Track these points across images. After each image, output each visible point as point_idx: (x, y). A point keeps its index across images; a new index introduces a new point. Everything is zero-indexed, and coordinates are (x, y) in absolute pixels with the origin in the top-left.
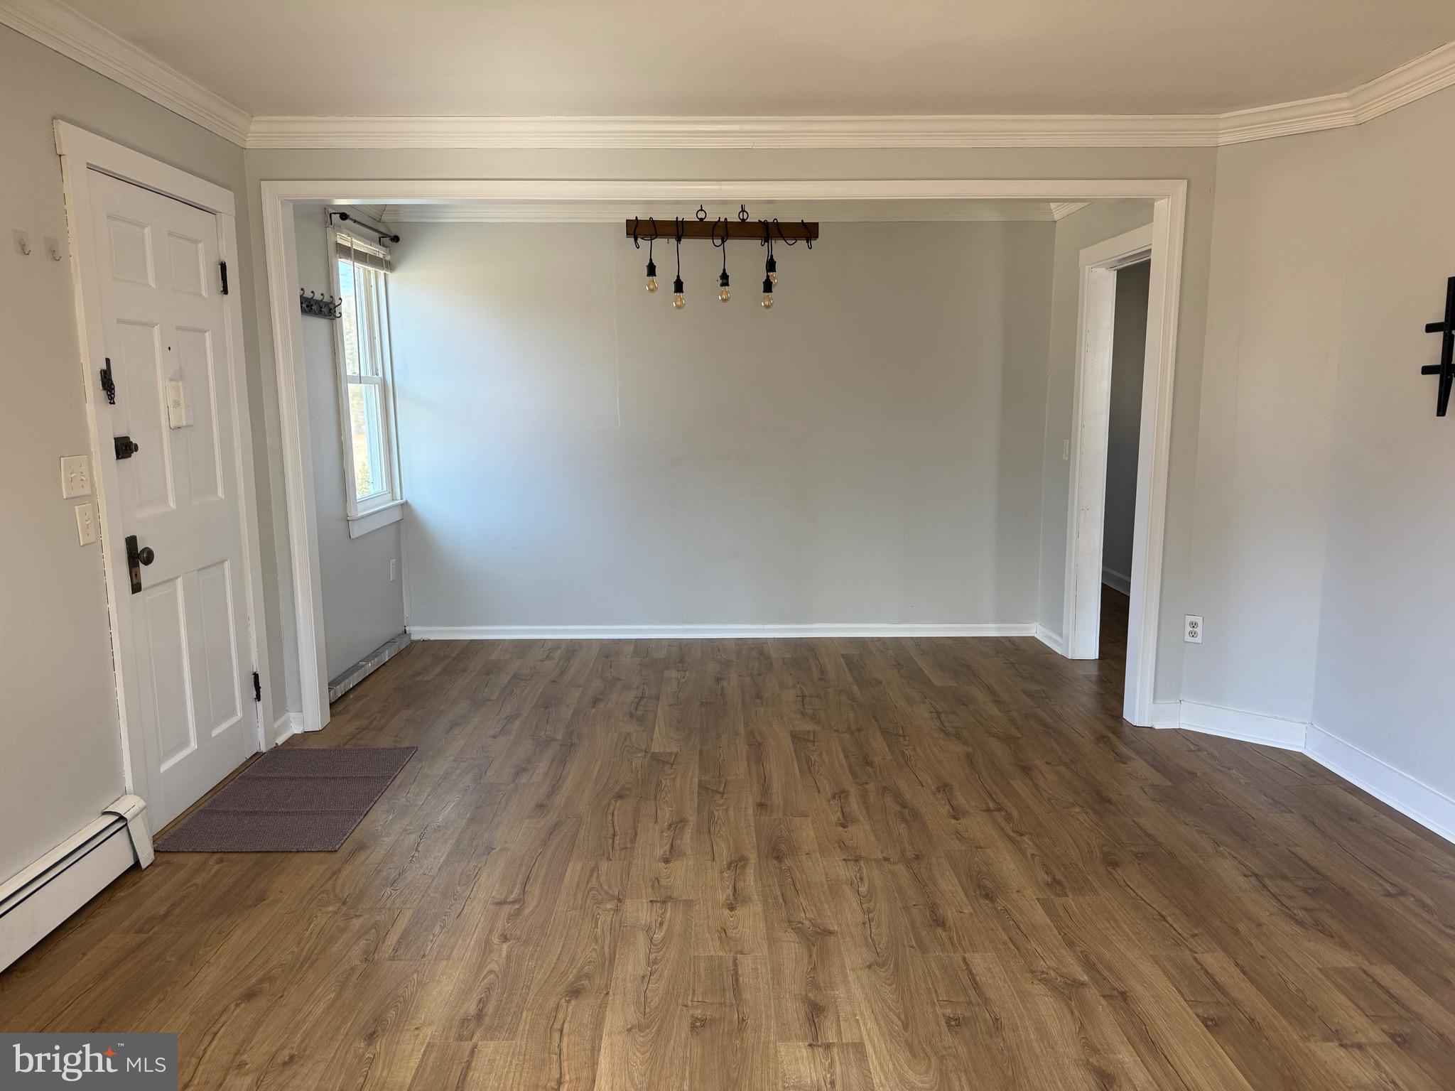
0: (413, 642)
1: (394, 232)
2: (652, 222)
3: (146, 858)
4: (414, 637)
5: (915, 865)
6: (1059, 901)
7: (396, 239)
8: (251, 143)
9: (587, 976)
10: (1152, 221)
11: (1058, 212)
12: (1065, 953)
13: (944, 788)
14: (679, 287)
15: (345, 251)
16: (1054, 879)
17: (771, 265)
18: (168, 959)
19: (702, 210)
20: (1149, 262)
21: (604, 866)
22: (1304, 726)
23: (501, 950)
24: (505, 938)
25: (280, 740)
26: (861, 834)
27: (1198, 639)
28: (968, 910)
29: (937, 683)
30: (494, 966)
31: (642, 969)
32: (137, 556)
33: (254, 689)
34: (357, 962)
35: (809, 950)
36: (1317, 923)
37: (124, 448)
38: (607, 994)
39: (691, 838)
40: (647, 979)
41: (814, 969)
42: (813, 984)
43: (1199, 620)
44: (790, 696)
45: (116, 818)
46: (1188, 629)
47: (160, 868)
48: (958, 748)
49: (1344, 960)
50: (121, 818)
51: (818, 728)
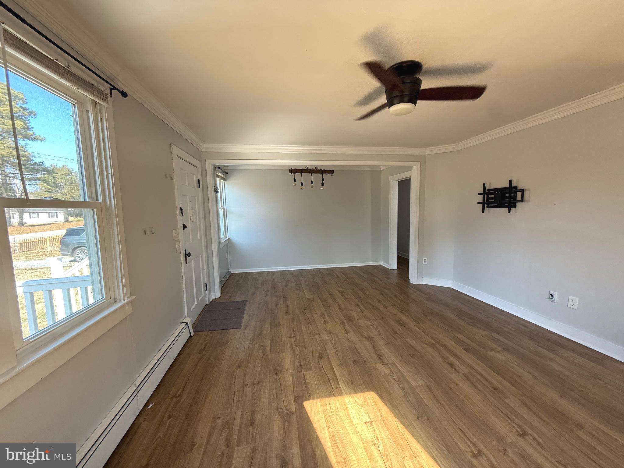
0: (232, 274)
1: (227, 171)
2: (295, 169)
3: (192, 334)
4: (232, 272)
5: (383, 320)
6: (419, 325)
7: (227, 173)
8: (203, 150)
9: (322, 353)
10: (412, 170)
11: (382, 168)
12: (427, 337)
13: (379, 301)
14: (302, 184)
15: (218, 176)
16: (415, 320)
17: (323, 179)
18: (211, 360)
19: (307, 167)
20: (410, 179)
21: (311, 327)
22: (451, 281)
23: (297, 349)
24: (297, 346)
25: (211, 301)
26: (367, 313)
27: (426, 263)
28: (401, 329)
29: (366, 277)
30: (297, 353)
31: (334, 351)
32: (187, 255)
33: (206, 288)
34: (262, 356)
35: (370, 342)
36: (475, 325)
37: (185, 227)
38: (329, 357)
39: (328, 318)
40: (336, 353)
41: (374, 346)
42: (376, 350)
43: (426, 259)
44: (333, 282)
45: (186, 324)
46: (424, 261)
47: (196, 336)
48: (378, 292)
49: (486, 333)
50: (187, 324)
51: (343, 289)
